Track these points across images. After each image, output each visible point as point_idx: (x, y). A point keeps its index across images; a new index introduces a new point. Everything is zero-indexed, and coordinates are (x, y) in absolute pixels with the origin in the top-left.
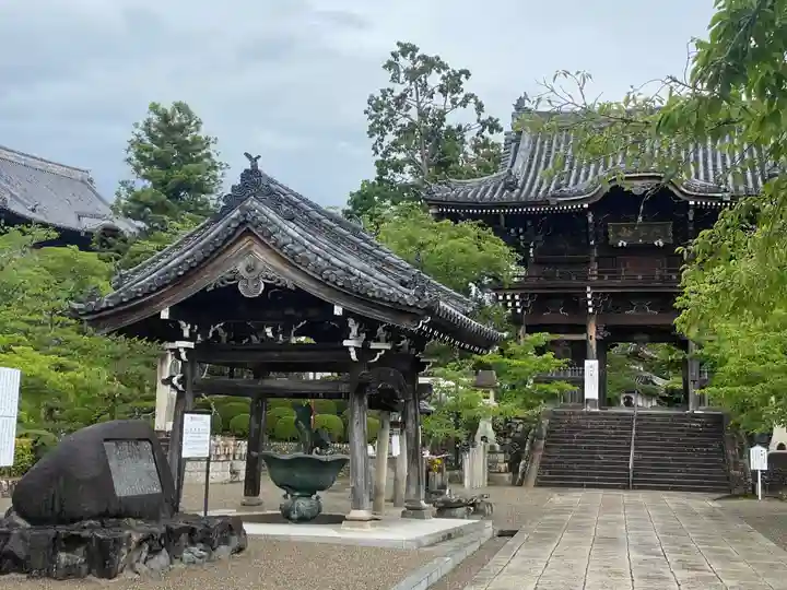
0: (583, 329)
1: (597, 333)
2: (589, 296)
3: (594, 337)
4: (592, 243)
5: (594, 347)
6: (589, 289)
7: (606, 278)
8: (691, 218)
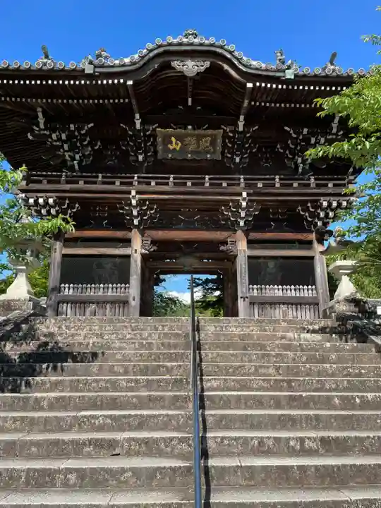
0: (127, 242)
1: (143, 246)
2: (134, 202)
3: (139, 251)
4: (141, 158)
5: (139, 263)
6: (133, 193)
7: (153, 183)
8: (241, 129)
